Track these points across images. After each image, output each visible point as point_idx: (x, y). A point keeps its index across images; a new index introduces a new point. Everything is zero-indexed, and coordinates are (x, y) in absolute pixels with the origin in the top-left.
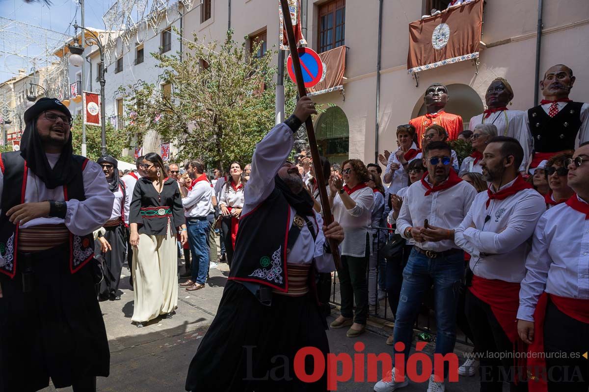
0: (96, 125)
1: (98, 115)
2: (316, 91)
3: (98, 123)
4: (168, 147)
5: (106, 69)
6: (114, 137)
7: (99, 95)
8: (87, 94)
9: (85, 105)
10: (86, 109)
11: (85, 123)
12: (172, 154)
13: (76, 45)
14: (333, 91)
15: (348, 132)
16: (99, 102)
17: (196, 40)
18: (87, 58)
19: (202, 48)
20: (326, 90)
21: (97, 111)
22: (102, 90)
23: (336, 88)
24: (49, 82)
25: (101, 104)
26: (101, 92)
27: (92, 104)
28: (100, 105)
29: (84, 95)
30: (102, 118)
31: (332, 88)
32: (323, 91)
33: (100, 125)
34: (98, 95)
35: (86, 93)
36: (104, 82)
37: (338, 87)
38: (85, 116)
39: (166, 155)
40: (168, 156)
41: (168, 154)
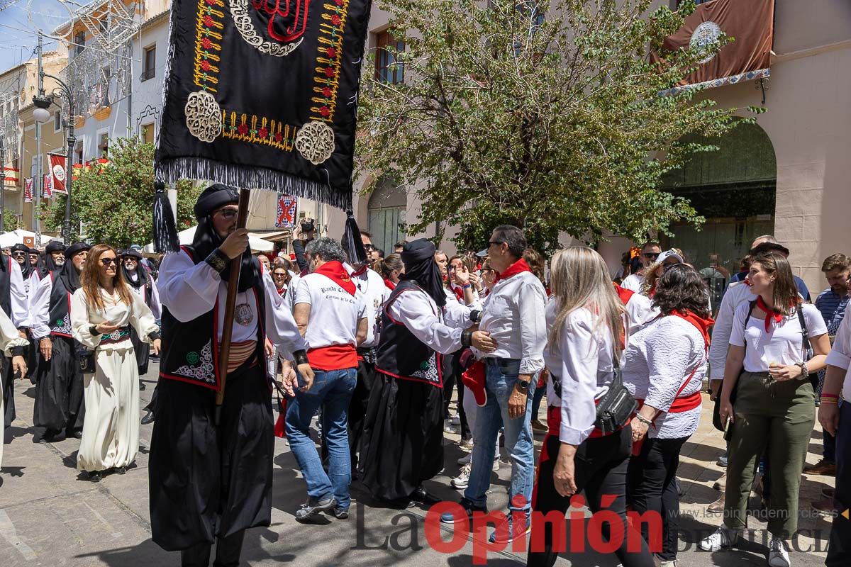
2: (691, 83)
4: (293, 202)
12: (303, 215)
14: (742, 82)
15: (773, 170)
20: (721, 80)
23: (751, 75)
31: (738, 77)
32: (711, 83)
37: (756, 72)
39: (289, 218)
40: (293, 219)
41: (293, 216)
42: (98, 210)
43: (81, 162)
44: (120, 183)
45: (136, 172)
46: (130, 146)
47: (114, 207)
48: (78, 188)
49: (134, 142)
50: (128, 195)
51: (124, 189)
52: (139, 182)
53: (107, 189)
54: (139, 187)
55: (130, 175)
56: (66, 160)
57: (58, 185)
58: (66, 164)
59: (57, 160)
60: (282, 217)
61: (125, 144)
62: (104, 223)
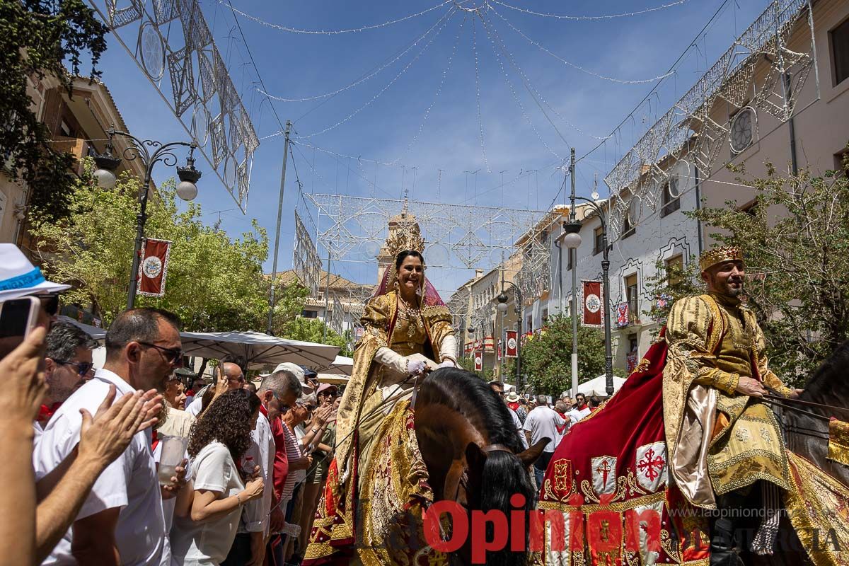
0: (597, 326)
1: (599, 311)
3: (600, 323)
5: (612, 246)
6: (598, 342)
7: (601, 283)
8: (587, 284)
9: (583, 300)
10: (583, 305)
11: (582, 324)
13: (573, 221)
16: (601, 293)
17: (770, 173)
18: (556, 242)
19: (781, 184)
21: (599, 306)
22: (605, 276)
24: (521, 277)
25: (604, 295)
26: (604, 279)
27: (592, 297)
28: (602, 297)
29: (582, 285)
30: (605, 315)
33: (603, 326)
34: (599, 283)
35: (585, 282)
36: (608, 265)
38: (583, 315)
42: (537, 367)
43: (531, 331)
44: (551, 346)
45: (561, 338)
46: (557, 321)
47: (547, 364)
48: (525, 352)
49: (560, 316)
50: (557, 355)
51: (554, 350)
52: (565, 345)
53: (543, 351)
54: (564, 349)
55: (558, 340)
56: (517, 334)
57: (511, 352)
58: (517, 337)
59: (511, 335)
61: (555, 319)
62: (541, 376)
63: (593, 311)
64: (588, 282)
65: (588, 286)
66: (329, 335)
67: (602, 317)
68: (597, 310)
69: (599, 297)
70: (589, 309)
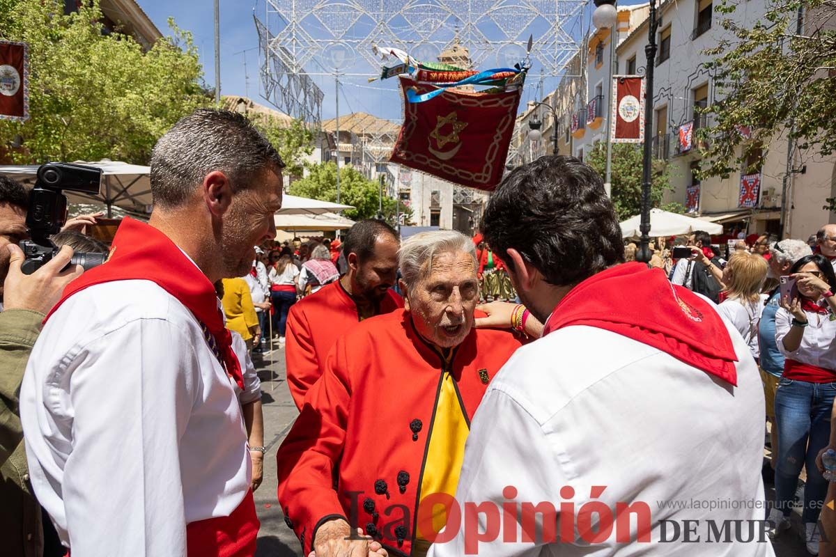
0: (633, 141)
1: (637, 120)
3: (638, 137)
4: (756, 181)
7: (643, 78)
8: (621, 82)
9: (615, 104)
10: (615, 111)
11: (613, 140)
12: (765, 193)
16: (643, 93)
21: (637, 112)
22: (650, 68)
25: (645, 96)
26: (647, 73)
27: (629, 100)
28: (642, 99)
29: (615, 82)
30: (646, 124)
33: (642, 139)
34: (640, 78)
35: (619, 78)
38: (614, 126)
39: (752, 197)
40: (755, 198)
41: (756, 195)
46: (603, 149)
60: (744, 198)
63: (628, 120)
64: (624, 79)
65: (622, 84)
66: (360, 180)
67: (642, 127)
68: (634, 118)
69: (639, 100)
70: (623, 117)
